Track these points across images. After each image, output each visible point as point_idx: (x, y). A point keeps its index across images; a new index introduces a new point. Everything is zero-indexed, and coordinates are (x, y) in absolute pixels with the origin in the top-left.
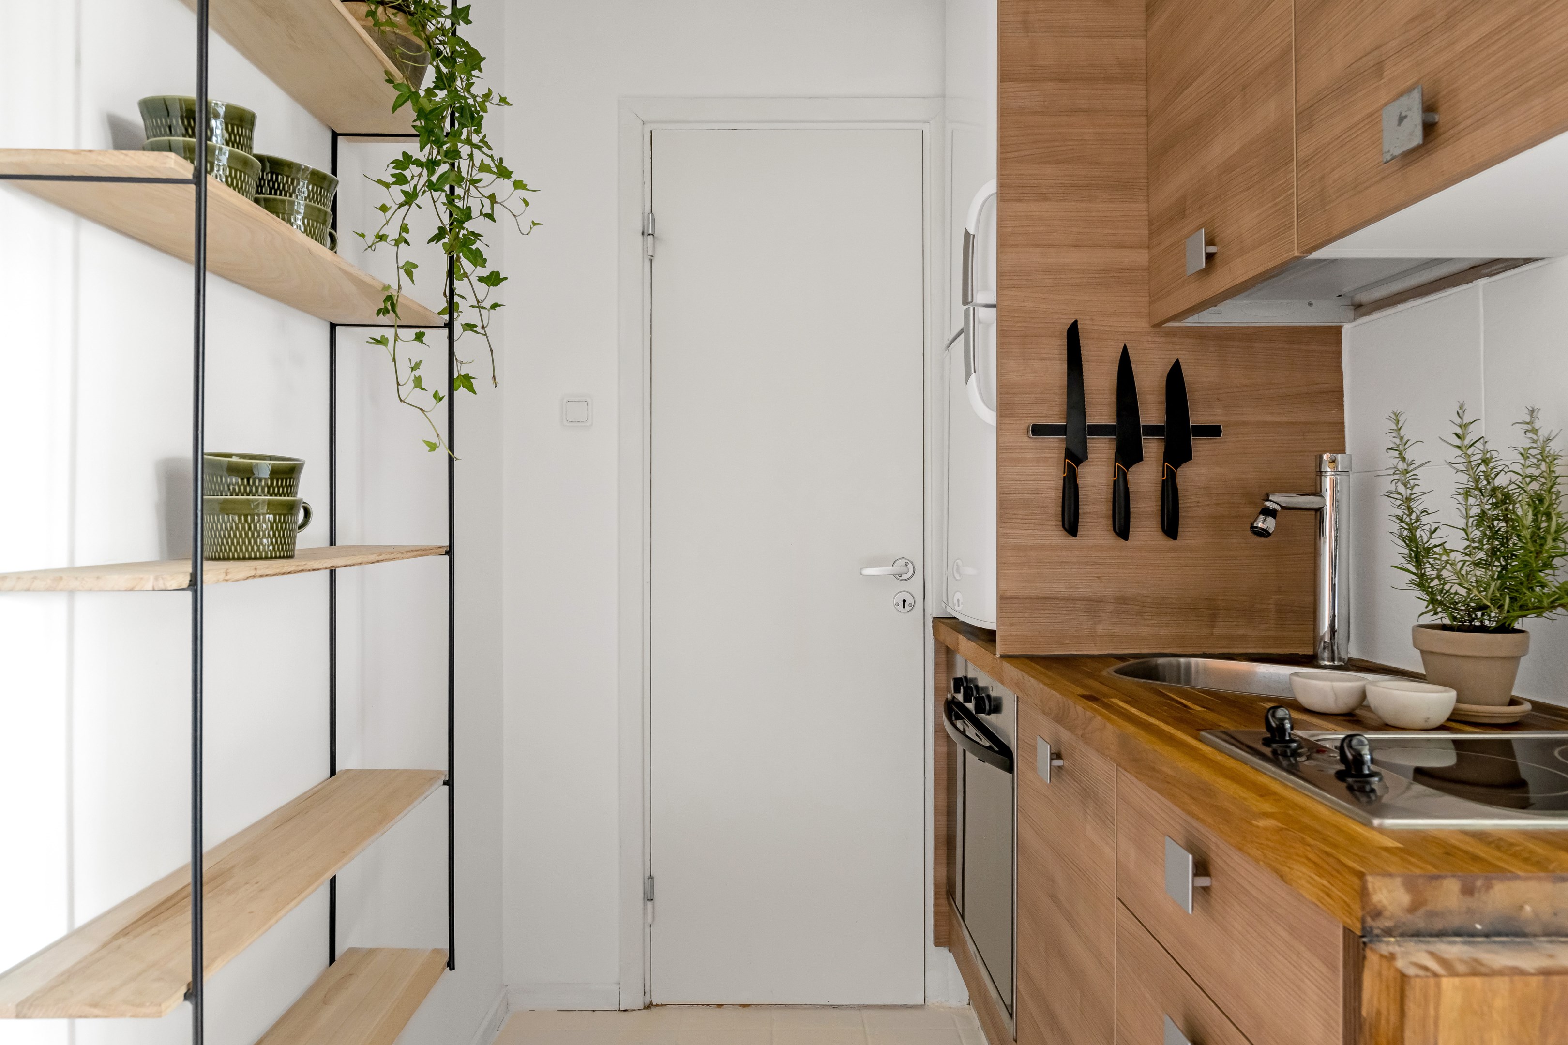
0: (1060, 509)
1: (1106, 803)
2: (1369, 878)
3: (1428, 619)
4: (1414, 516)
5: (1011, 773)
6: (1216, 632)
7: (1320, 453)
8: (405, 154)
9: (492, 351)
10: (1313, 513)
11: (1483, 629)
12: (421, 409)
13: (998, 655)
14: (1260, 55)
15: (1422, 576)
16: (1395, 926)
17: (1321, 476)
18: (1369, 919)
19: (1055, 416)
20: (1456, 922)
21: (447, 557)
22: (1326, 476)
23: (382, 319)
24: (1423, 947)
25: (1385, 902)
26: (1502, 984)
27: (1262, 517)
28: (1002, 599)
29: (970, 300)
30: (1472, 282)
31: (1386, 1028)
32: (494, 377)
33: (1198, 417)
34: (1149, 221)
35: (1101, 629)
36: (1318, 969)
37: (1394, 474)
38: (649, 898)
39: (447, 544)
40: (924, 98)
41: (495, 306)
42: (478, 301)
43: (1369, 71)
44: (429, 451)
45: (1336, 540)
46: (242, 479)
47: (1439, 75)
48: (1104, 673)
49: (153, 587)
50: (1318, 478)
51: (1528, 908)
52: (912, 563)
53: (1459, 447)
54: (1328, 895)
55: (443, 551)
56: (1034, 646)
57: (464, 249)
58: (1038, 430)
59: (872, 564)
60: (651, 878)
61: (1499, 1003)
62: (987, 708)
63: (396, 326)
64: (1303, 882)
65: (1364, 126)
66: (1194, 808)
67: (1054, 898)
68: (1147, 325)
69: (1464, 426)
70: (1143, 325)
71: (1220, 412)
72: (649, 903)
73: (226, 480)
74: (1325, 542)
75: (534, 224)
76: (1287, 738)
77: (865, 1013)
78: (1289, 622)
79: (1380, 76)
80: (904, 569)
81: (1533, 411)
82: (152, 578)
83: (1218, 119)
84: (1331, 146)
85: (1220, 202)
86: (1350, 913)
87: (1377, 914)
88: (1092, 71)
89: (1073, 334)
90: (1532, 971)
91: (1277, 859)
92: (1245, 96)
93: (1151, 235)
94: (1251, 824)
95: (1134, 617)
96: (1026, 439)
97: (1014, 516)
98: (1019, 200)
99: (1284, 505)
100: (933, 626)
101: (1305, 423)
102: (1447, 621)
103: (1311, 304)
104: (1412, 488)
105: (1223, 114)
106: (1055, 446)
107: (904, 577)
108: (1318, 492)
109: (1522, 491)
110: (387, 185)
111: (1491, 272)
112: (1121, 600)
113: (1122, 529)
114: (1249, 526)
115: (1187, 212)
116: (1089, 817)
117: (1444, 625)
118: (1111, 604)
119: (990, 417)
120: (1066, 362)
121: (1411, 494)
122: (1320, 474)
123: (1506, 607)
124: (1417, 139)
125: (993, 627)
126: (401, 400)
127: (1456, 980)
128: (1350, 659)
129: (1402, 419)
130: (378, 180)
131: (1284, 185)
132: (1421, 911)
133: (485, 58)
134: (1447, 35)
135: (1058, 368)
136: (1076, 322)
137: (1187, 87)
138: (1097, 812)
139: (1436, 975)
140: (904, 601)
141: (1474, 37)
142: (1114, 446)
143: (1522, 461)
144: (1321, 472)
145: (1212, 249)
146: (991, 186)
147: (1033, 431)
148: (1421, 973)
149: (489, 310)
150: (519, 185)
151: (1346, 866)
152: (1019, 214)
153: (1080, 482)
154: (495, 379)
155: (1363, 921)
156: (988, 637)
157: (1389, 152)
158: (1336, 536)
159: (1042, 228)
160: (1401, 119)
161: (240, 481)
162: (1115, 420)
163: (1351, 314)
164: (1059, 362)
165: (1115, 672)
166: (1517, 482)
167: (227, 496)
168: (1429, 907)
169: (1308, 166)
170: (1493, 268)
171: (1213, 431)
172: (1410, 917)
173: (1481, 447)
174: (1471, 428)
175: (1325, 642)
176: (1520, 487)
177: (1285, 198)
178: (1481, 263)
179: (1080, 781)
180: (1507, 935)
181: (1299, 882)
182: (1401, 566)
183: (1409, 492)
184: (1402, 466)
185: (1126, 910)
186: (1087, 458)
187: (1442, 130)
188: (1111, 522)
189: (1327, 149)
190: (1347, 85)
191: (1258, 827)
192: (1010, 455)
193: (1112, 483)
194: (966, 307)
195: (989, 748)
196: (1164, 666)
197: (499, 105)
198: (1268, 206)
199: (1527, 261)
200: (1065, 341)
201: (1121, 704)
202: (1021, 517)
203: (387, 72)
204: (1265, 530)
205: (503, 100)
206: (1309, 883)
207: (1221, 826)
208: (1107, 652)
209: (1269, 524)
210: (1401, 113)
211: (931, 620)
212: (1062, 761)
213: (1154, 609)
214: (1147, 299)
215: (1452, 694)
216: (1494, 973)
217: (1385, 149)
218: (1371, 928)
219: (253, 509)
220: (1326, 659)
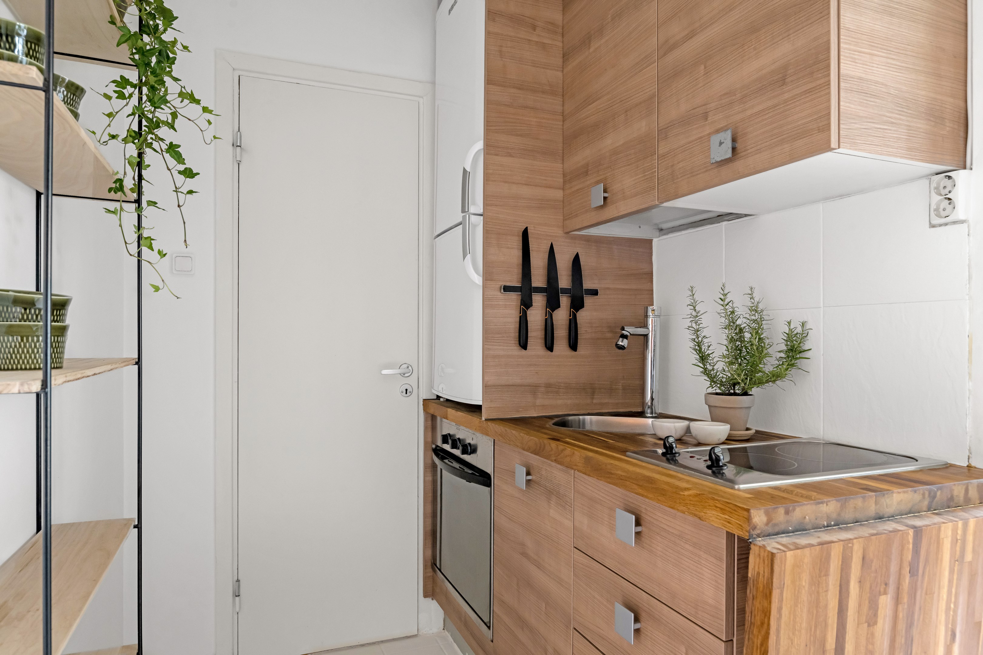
0: (517, 334)
1: (565, 496)
2: (752, 511)
3: (710, 390)
4: (700, 339)
5: (489, 487)
6: (595, 401)
7: (647, 306)
8: (122, 77)
9: (184, 223)
10: (643, 337)
11: (735, 394)
12: (149, 262)
13: (483, 419)
14: (637, 96)
15: (705, 369)
16: (761, 533)
17: (647, 317)
18: (751, 530)
19: (516, 282)
20: (782, 527)
21: (137, 366)
22: (649, 318)
23: (112, 195)
24: (773, 540)
25: (758, 522)
26: (807, 551)
27: (621, 339)
28: (486, 387)
29: (467, 211)
30: (720, 223)
31: (762, 580)
32: (185, 241)
33: (587, 284)
34: (564, 175)
35: (539, 402)
36: (711, 562)
37: (690, 317)
38: (237, 595)
39: (137, 357)
40: (420, 82)
41: (190, 192)
42: (176, 188)
43: (701, 115)
44: (154, 292)
45: (654, 352)
46: (25, 309)
47: (738, 124)
48: (547, 426)
49: (19, 390)
50: (646, 318)
51: (807, 517)
52: (411, 366)
53: (722, 305)
54: (729, 522)
55: (134, 362)
56: (503, 413)
57: (170, 150)
58: (507, 289)
59: (387, 367)
60: (238, 581)
61: (806, 560)
62: (469, 451)
63: (121, 201)
64: (713, 519)
65: (697, 143)
66: (640, 490)
67: (524, 554)
68: (562, 232)
69: (725, 295)
70: (559, 232)
71: (597, 282)
72: (237, 598)
73: (12, 310)
74: (649, 353)
75: (215, 137)
76: (674, 452)
77: (383, 646)
78: (628, 395)
79: (706, 119)
80: (407, 370)
81: (752, 288)
82: (18, 384)
83: (610, 125)
84: (678, 150)
85: (610, 170)
86: (742, 529)
87: (754, 528)
88: (535, 86)
89: (525, 234)
90: (816, 544)
91: (696, 509)
92: (627, 115)
93: (564, 182)
94: (680, 494)
95: (555, 395)
96: (499, 294)
97: (493, 338)
98: (497, 155)
99: (632, 333)
100: (423, 405)
101: (636, 290)
102: (718, 391)
103: (640, 227)
104: (699, 325)
105: (613, 123)
106: (514, 298)
107: (406, 375)
108: (645, 326)
109: (749, 327)
110: (109, 98)
111: (729, 219)
112: (548, 386)
113: (549, 346)
114: (615, 344)
115: (589, 173)
116: (552, 505)
117: (717, 393)
118: (543, 388)
119: (478, 280)
120: (522, 251)
121: (699, 328)
122: (646, 316)
123: (748, 383)
124: (729, 155)
125: (480, 403)
126: (131, 255)
127: (792, 552)
128: (660, 413)
129: (694, 290)
130: (104, 94)
131: (650, 166)
132: (770, 524)
133: (177, 18)
134: (742, 106)
135: (516, 254)
136: (527, 228)
137: (590, 105)
138: (559, 502)
139: (784, 551)
140: (406, 390)
141: (756, 110)
142: (545, 299)
143: (749, 312)
144: (647, 316)
145: (606, 195)
146: (480, 145)
147: (504, 289)
148: (779, 551)
149: (185, 194)
150: (205, 110)
151: (740, 507)
152: (496, 163)
153: (528, 319)
154: (186, 242)
155: (749, 532)
156: (476, 409)
157: (714, 158)
158: (654, 350)
159: (509, 172)
160: (721, 143)
161: (23, 311)
162: (546, 285)
163: (658, 233)
164: (517, 250)
165: (553, 424)
166: (747, 323)
167: (16, 322)
168: (773, 522)
169: (665, 158)
170: (730, 217)
171: (594, 293)
172: (766, 527)
173: (731, 305)
174: (728, 295)
175: (648, 405)
176: (748, 325)
177: (652, 173)
178: (724, 214)
179: (545, 486)
180: (800, 531)
181: (711, 519)
182: (696, 364)
183: (698, 327)
184: (694, 313)
185: (581, 552)
186: (532, 305)
187: (739, 151)
188: (544, 342)
189: (676, 151)
190: (688, 120)
191: (684, 495)
192: (491, 303)
193: (544, 320)
194: (464, 214)
195: (472, 473)
196: (572, 420)
197: (182, 51)
198: (640, 176)
199: (746, 215)
200: (521, 238)
201: (573, 441)
202: (496, 339)
203: (111, 17)
204: (623, 346)
205: (185, 48)
206: (717, 518)
207: (659, 498)
208: (541, 415)
209: (624, 343)
210: (721, 140)
211: (422, 401)
212: (531, 476)
213: (565, 390)
214: (562, 218)
215: (727, 427)
216: (803, 547)
217: (712, 157)
218: (752, 535)
219: (34, 332)
220: (649, 413)
